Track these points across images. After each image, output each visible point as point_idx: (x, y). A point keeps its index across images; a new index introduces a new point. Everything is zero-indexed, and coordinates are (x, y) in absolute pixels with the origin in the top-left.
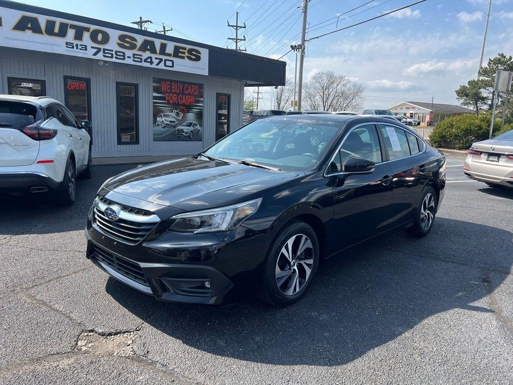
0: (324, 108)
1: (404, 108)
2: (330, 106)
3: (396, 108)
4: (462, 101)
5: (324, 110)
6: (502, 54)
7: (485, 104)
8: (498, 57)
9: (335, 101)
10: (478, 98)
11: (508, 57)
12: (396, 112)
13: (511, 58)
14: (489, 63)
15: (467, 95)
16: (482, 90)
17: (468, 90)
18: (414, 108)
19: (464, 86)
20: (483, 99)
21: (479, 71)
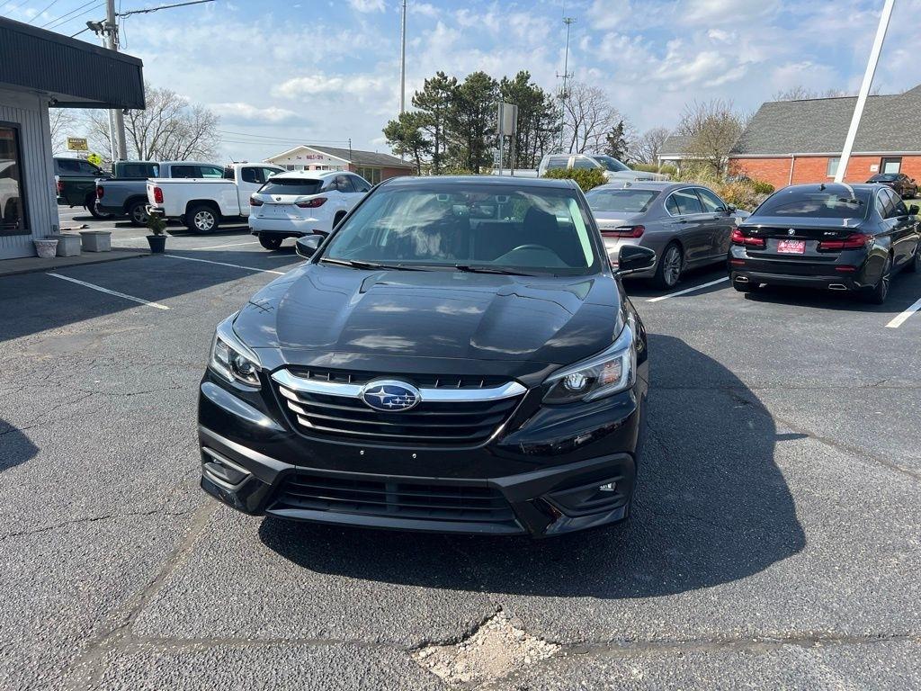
0: (140, 153)
1: (304, 156)
2: (151, 150)
3: (288, 156)
4: (395, 146)
5: (141, 159)
6: (443, 74)
7: (429, 152)
8: (437, 77)
9: (160, 142)
10: (419, 144)
11: (450, 78)
12: (290, 163)
13: (455, 81)
14: (426, 87)
15: (401, 138)
16: (420, 129)
17: (402, 128)
18: (320, 157)
19: (394, 123)
20: (425, 144)
21: (413, 98)
